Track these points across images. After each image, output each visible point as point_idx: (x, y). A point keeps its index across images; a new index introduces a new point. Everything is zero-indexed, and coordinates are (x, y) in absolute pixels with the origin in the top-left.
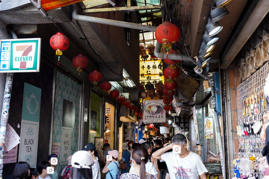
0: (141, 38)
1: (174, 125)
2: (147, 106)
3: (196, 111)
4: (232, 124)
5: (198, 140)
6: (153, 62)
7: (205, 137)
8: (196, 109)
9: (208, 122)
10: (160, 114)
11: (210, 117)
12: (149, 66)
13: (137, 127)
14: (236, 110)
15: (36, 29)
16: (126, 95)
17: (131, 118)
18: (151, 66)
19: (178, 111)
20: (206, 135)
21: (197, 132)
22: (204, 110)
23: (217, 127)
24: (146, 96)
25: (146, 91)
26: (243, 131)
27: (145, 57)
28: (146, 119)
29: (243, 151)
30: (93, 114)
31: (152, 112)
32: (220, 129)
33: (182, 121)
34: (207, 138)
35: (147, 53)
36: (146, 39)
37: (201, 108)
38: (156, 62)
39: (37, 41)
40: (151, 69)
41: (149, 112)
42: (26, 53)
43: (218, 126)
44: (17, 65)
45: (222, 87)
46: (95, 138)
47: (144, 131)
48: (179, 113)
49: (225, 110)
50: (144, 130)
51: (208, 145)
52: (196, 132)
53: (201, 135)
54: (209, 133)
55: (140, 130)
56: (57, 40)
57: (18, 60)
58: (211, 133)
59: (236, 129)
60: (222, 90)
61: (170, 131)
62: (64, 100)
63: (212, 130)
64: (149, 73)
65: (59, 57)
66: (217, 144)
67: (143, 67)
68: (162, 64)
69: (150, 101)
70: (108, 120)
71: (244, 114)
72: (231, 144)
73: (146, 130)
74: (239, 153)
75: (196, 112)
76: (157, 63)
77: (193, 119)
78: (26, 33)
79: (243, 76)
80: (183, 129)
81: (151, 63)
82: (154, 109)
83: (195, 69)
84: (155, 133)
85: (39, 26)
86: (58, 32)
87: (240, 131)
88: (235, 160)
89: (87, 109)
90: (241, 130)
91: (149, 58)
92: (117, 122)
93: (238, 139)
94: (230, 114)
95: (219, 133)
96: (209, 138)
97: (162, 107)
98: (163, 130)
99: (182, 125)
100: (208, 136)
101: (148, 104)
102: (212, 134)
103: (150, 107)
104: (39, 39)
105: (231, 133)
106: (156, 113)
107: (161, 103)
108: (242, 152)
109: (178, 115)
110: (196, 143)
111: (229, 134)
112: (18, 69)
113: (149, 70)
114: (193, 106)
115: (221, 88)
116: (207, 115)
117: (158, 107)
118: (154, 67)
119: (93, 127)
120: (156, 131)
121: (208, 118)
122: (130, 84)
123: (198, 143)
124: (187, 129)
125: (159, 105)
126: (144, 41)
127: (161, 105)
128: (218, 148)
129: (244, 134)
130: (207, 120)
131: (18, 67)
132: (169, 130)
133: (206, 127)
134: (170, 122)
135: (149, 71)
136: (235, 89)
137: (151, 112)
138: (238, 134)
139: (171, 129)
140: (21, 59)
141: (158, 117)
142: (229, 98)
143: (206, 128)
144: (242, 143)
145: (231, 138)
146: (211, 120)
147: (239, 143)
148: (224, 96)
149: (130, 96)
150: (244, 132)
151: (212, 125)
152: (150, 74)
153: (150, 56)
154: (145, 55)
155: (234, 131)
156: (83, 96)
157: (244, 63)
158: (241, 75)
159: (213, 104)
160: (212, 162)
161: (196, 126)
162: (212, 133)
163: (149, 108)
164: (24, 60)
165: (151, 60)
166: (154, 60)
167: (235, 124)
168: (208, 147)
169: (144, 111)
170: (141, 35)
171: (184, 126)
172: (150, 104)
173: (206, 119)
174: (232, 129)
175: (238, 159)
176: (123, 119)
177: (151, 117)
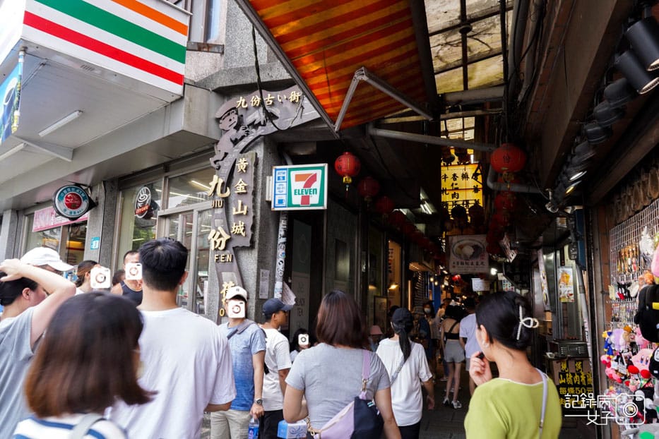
0: (443, 129)
1: (501, 277)
2: (457, 245)
3: (545, 257)
4: (602, 282)
5: (548, 304)
6: (463, 167)
7: (560, 299)
8: (544, 253)
9: (565, 275)
10: (479, 260)
11: (568, 267)
12: (454, 175)
13: (432, 280)
14: (608, 264)
15: (315, 148)
16: (421, 227)
17: (427, 265)
18: (459, 175)
19: (512, 256)
20: (561, 296)
21: (546, 291)
22: (558, 254)
23: (579, 286)
24: (452, 227)
25: (452, 218)
26: (616, 293)
27: (449, 160)
28: (454, 267)
29: (617, 320)
30: (373, 259)
31: (465, 256)
32: (584, 288)
33: (517, 270)
34: (562, 301)
35: (453, 152)
36: (449, 129)
37: (552, 252)
38: (468, 167)
39: (322, 168)
40: (459, 179)
41: (460, 255)
42: (308, 185)
43: (581, 284)
44: (297, 200)
45: (588, 231)
46: (375, 297)
47: (443, 286)
48: (513, 258)
49: (591, 264)
50: (443, 284)
51: (565, 312)
52: (544, 291)
53: (552, 295)
54: (566, 293)
55: (436, 283)
56: (346, 162)
57: (299, 194)
58: (570, 293)
59: (608, 290)
60: (588, 236)
61: (492, 287)
62: (337, 240)
63: (572, 289)
64: (455, 186)
65: (347, 186)
66: (580, 310)
67: (445, 177)
68: (479, 172)
69: (460, 238)
70: (390, 267)
71: (618, 270)
72: (600, 311)
73: (446, 283)
74: (612, 323)
75: (544, 259)
76: (470, 170)
77: (538, 267)
78: (302, 154)
79: (618, 217)
80: (519, 285)
81: (459, 170)
82: (469, 251)
83: (547, 206)
84: (462, 290)
85: (319, 144)
86: (346, 151)
87: (614, 293)
88: (606, 332)
89: (364, 253)
90: (615, 291)
91: (455, 162)
92: (405, 272)
93: (611, 304)
94: (598, 269)
95: (583, 295)
96: (566, 301)
97: (481, 246)
98: (478, 285)
99: (517, 278)
100: (564, 297)
101: (458, 242)
102: (571, 295)
103: (461, 247)
104: (326, 166)
105: (600, 296)
106: (473, 256)
107: (481, 240)
108: (615, 321)
109: (511, 261)
110: (545, 308)
111: (598, 296)
112: (298, 206)
113: (455, 182)
114: (538, 248)
115: (585, 233)
116: (563, 264)
117: (476, 248)
118: (465, 176)
119: (372, 280)
120: (465, 286)
121: (565, 269)
122: (427, 208)
123: (547, 309)
124: (526, 285)
125: (476, 243)
126: (446, 132)
127: (481, 243)
128: (582, 317)
129: (618, 297)
130: (563, 271)
131: (299, 202)
132: (489, 284)
133: (562, 282)
134: (493, 271)
135: (456, 184)
136: (607, 234)
137: (462, 256)
138: (610, 297)
139: (493, 283)
140: (302, 192)
141: (475, 264)
142: (597, 245)
143: (561, 285)
144: (616, 309)
145: (601, 302)
146: (570, 271)
147: (612, 309)
148: (590, 244)
149: (426, 229)
150: (619, 294)
151: (571, 280)
152: (457, 189)
153: (456, 158)
154: (448, 157)
155: (605, 293)
156: (360, 232)
157: (618, 201)
158: (615, 215)
159: (574, 253)
160: (572, 339)
161: (545, 282)
162: (572, 292)
163: (459, 249)
164: (306, 193)
165: (459, 164)
166: (465, 164)
167: (606, 282)
168: (565, 316)
169: (452, 254)
170: (442, 123)
171: (521, 279)
172: (461, 243)
173: (560, 270)
174: (602, 289)
175: (610, 331)
176: (413, 266)
177: (462, 264)
